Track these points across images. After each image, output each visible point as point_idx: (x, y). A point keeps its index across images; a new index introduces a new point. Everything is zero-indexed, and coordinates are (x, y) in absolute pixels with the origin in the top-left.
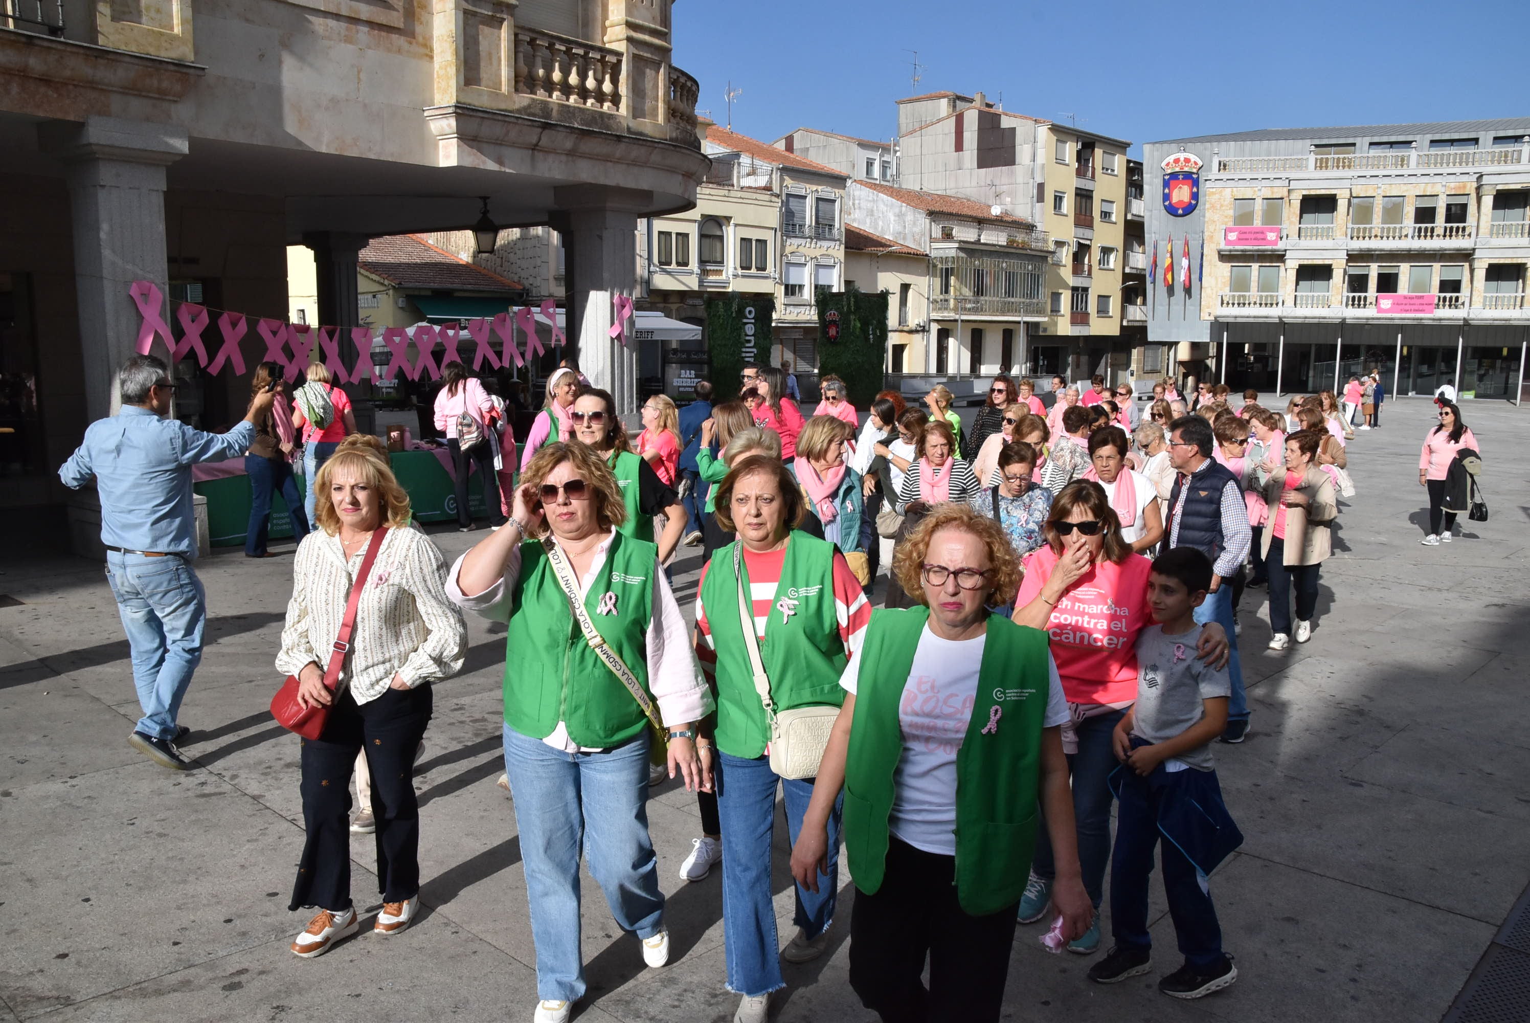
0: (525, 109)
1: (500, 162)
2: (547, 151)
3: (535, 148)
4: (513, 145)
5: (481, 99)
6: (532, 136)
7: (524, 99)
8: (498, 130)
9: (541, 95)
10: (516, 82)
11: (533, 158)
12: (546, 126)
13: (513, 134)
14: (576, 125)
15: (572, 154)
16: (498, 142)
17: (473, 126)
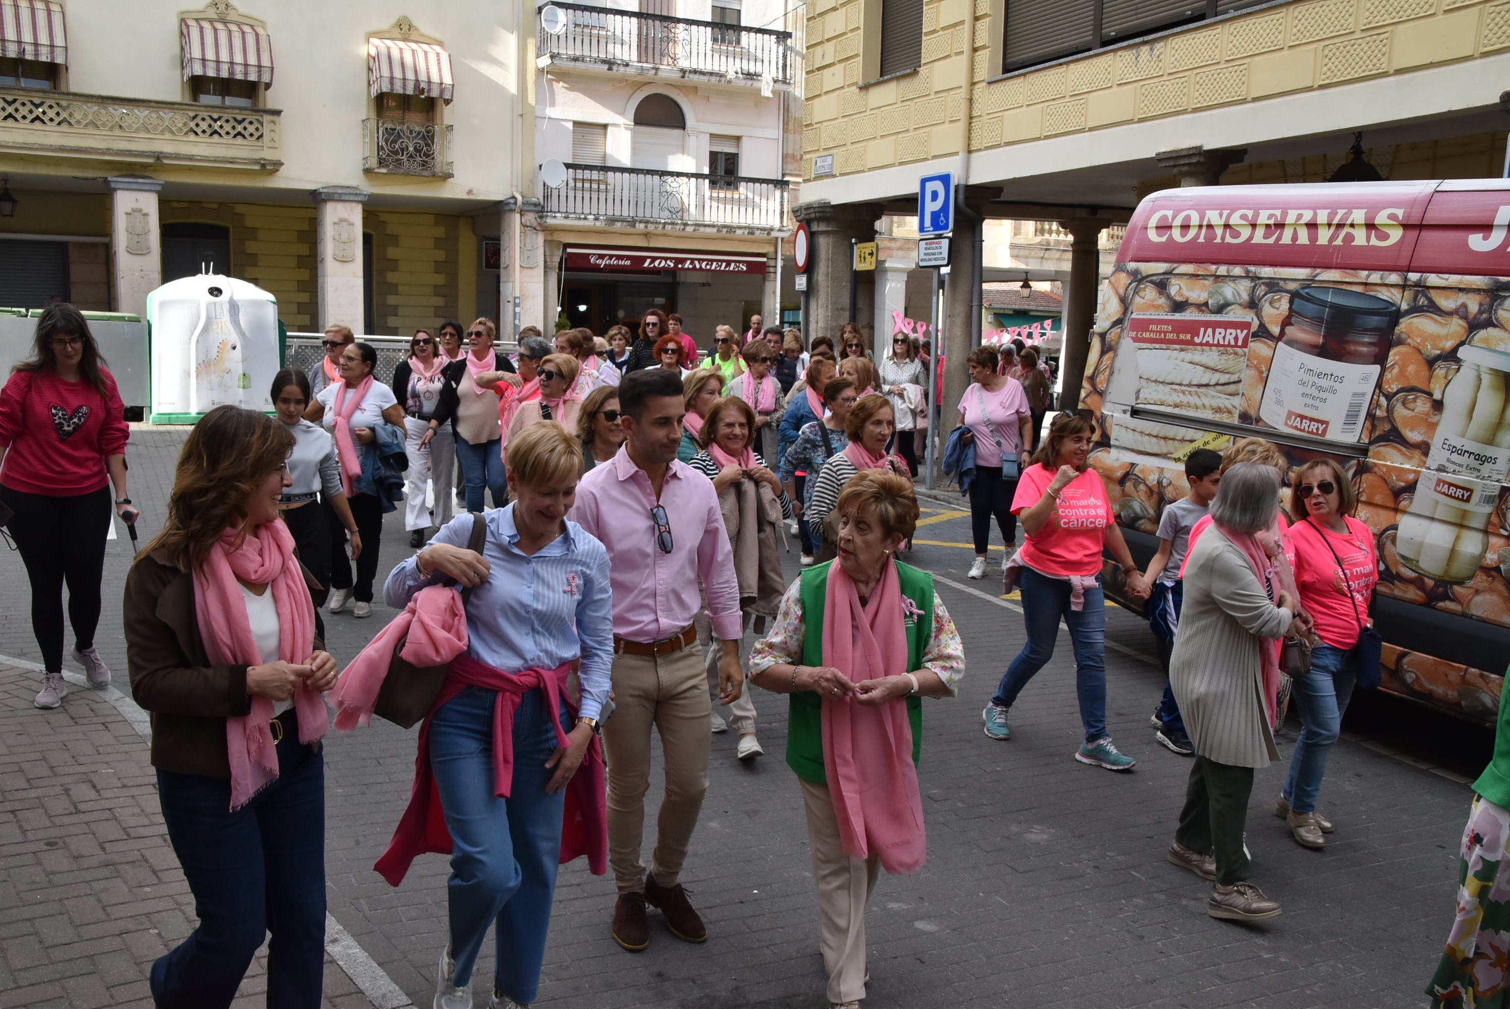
0: (1040, 244)
1: (1027, 265)
2: (1047, 259)
3: (1042, 258)
4: (1033, 258)
5: (1020, 240)
6: (1041, 254)
7: (1039, 239)
8: (1026, 252)
9: (1047, 236)
10: (1036, 231)
11: (1041, 262)
12: (1047, 249)
13: (1033, 253)
14: (1062, 248)
15: (1059, 259)
16: (1026, 257)
17: (1016, 252)
